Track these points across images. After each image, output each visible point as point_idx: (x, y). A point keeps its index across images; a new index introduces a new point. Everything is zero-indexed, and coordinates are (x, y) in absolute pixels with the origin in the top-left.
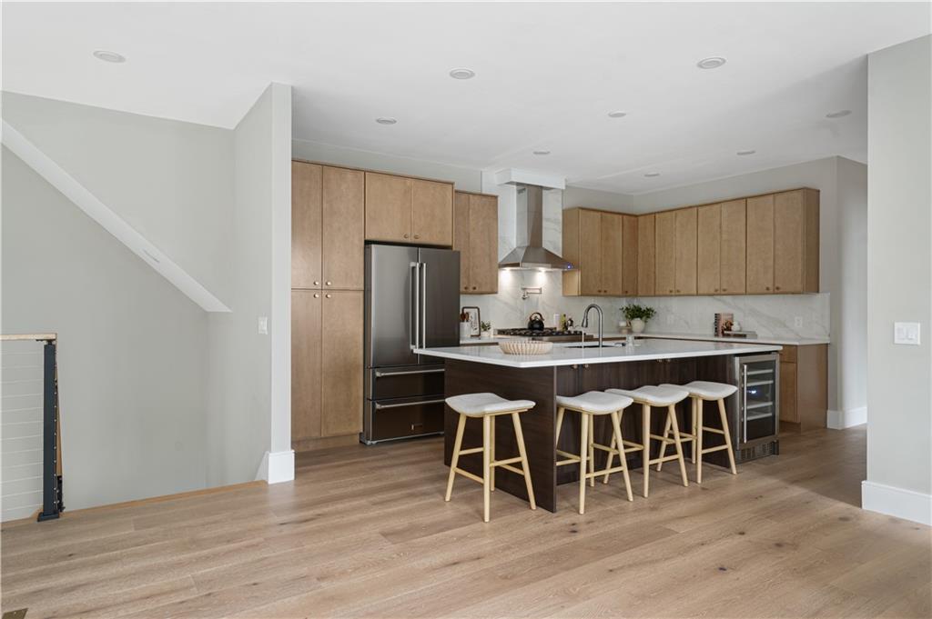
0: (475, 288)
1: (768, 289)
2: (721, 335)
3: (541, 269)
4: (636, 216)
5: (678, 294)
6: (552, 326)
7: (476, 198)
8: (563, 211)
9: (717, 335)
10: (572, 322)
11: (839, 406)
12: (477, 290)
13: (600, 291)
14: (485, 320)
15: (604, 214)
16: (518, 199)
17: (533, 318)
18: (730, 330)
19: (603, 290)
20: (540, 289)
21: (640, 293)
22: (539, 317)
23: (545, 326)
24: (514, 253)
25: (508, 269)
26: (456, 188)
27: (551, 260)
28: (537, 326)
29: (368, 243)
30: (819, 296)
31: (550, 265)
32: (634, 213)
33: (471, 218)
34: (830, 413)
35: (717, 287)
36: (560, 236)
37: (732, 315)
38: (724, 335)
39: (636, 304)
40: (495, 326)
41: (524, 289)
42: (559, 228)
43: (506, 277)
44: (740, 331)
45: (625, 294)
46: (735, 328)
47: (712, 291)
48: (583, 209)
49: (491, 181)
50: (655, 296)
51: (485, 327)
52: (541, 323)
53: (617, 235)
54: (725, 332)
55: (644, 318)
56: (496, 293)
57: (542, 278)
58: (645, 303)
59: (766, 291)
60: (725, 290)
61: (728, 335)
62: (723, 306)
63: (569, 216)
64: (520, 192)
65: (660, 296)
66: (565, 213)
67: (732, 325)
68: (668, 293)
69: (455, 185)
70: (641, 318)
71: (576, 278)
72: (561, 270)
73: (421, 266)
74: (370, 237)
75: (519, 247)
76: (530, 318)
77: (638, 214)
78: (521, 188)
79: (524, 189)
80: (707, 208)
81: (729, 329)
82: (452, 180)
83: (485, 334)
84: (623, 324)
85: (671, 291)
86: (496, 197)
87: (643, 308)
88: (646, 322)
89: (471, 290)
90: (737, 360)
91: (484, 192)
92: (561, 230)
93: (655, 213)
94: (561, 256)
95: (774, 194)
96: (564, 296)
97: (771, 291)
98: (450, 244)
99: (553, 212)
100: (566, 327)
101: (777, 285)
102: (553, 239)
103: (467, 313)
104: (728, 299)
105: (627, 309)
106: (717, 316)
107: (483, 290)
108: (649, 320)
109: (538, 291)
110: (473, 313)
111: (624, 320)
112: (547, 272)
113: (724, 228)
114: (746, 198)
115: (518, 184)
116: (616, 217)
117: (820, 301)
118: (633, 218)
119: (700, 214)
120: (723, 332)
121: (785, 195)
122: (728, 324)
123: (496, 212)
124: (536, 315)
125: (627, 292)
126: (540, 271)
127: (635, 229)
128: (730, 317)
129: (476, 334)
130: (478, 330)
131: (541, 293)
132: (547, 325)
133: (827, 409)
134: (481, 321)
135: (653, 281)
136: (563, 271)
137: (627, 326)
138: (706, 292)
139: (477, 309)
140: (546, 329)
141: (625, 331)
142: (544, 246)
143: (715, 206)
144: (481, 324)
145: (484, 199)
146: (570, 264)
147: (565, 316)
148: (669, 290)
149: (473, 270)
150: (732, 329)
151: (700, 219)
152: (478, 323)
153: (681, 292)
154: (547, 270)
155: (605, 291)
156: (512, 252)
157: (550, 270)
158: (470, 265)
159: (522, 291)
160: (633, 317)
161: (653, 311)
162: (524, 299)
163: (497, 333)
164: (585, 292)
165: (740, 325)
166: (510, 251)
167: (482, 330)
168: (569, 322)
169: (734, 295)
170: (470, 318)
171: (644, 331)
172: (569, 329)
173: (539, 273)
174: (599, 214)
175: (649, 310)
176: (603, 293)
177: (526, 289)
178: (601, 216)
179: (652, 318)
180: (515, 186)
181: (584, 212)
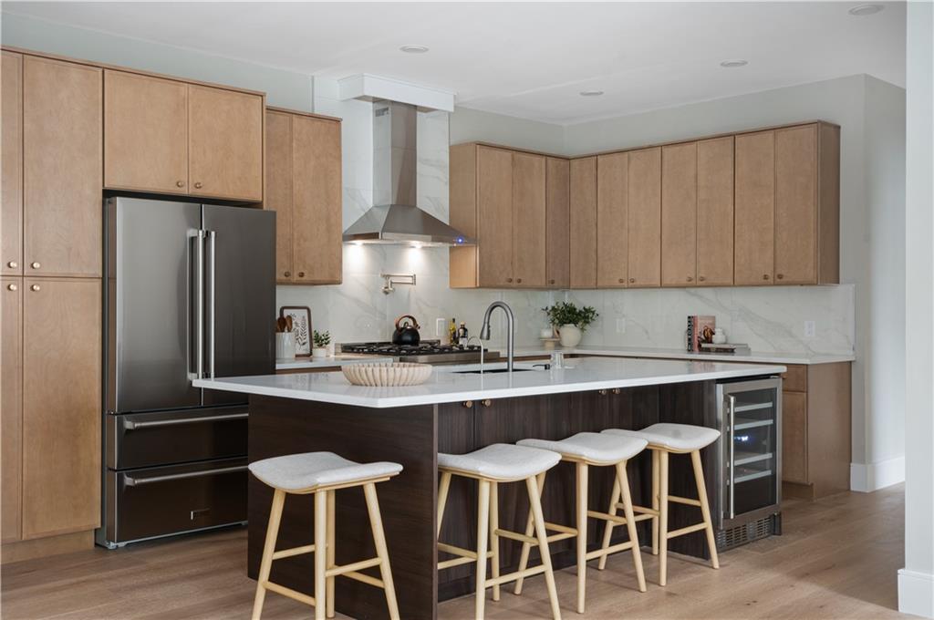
0: (302, 275)
1: (766, 277)
2: (697, 349)
3: (414, 243)
4: (568, 159)
5: (632, 285)
6: (434, 338)
7: (304, 121)
8: (451, 148)
9: (690, 350)
10: (465, 330)
11: (867, 458)
12: (305, 279)
13: (511, 281)
14: (320, 329)
15: (518, 156)
16: (376, 124)
17: (401, 325)
18: (711, 342)
19: (515, 278)
20: (414, 277)
21: (573, 284)
22: (411, 322)
23: (422, 338)
24: (368, 215)
25: (359, 242)
26: (269, 102)
27: (431, 228)
28: (408, 338)
29: (109, 194)
30: (840, 288)
31: (430, 237)
32: (564, 154)
33: (295, 155)
34: (855, 467)
35: (692, 275)
36: (445, 188)
37: (714, 318)
38: (702, 350)
39: (567, 301)
40: (339, 336)
41: (387, 277)
42: (445, 176)
43: (356, 257)
44: (725, 344)
45: (551, 285)
46: (718, 339)
47: (684, 281)
48: (481, 144)
49: (329, 95)
50: (596, 288)
51: (320, 341)
52: (414, 333)
53: (538, 188)
54: (703, 345)
55: (580, 323)
56: (339, 283)
57: (416, 257)
58: (580, 300)
59: (763, 281)
60: (702, 279)
61: (708, 350)
62: (700, 305)
63: (463, 157)
64: (378, 113)
65: (605, 288)
66: (454, 151)
67: (713, 333)
68: (617, 282)
69: (267, 98)
70: (575, 323)
71: (472, 258)
72: (447, 246)
73: (207, 235)
74: (115, 183)
75: (377, 207)
76: (397, 325)
77: (570, 156)
78: (381, 107)
79: (386, 109)
80: (677, 148)
81: (709, 340)
82: (261, 89)
83: (320, 353)
84: (547, 334)
85: (621, 282)
86: (338, 121)
87: (579, 308)
88: (582, 329)
89: (295, 278)
90: (720, 388)
91: (317, 112)
92: (447, 179)
93: (597, 155)
94: (447, 222)
95: (773, 129)
96: (451, 287)
97: (771, 280)
98: (260, 199)
99: (433, 148)
100: (455, 339)
101: (779, 271)
102: (434, 195)
103: (289, 317)
104: (708, 293)
105: (553, 308)
106: (691, 321)
107: (317, 278)
108: (587, 327)
109: (410, 280)
110: (299, 316)
111: (548, 328)
112: (424, 248)
113: (702, 181)
114: (734, 135)
115: (376, 100)
116: (537, 158)
117: (841, 294)
118: (563, 163)
119: (665, 158)
120: (699, 346)
121: (791, 131)
122: (708, 333)
123: (338, 146)
124: (407, 320)
125: (553, 282)
126: (413, 247)
127: (565, 181)
128: (711, 321)
129: (304, 353)
130: (308, 345)
131: (414, 283)
132: (424, 336)
133: (851, 461)
134: (313, 330)
135: (594, 265)
136: (450, 248)
137: (553, 337)
138: (674, 283)
139: (306, 311)
140: (424, 342)
141: (550, 345)
142: (418, 205)
143: (688, 147)
144: (314, 335)
145: (318, 123)
146: (461, 236)
147: (454, 320)
148: (619, 278)
149: (299, 245)
150: (713, 340)
151: (665, 167)
152: (308, 333)
153: (638, 283)
154: (425, 244)
155: (519, 281)
156: (366, 214)
157: (430, 245)
158: (293, 235)
159: (384, 279)
160: (562, 322)
161: (593, 313)
162: (386, 293)
163: (340, 350)
164: (486, 281)
165: (724, 333)
166: (363, 214)
167: (315, 345)
168: (461, 331)
169: (716, 286)
170: (294, 326)
171: (577, 346)
172: (460, 343)
173: (412, 250)
174: (508, 154)
175: (587, 311)
176: (515, 284)
177: (389, 276)
178: (513, 156)
179: (593, 323)
180: (371, 104)
181: (486, 150)
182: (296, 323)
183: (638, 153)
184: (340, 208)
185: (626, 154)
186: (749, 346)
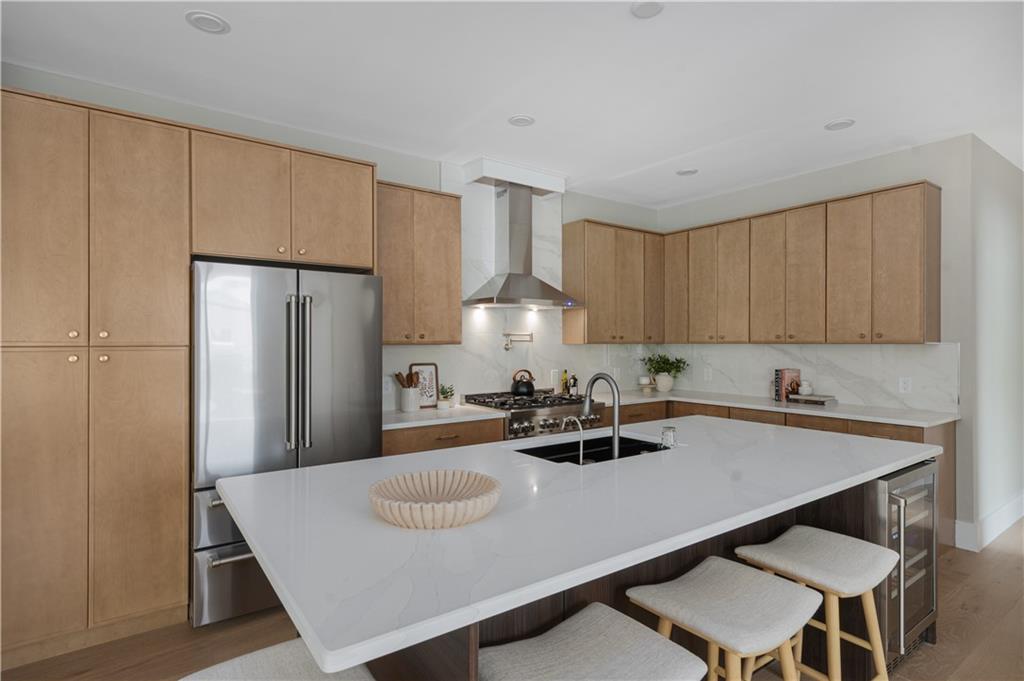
0: (422, 337)
1: (862, 336)
2: (784, 400)
3: (531, 306)
4: (662, 235)
5: (722, 340)
6: (548, 387)
7: (425, 197)
8: (563, 226)
9: (778, 397)
10: (575, 380)
11: (972, 515)
12: (426, 339)
13: (614, 338)
14: (445, 382)
15: (620, 231)
16: (497, 205)
17: (518, 378)
18: (797, 393)
19: (619, 334)
20: (531, 335)
21: (666, 339)
22: (527, 376)
23: (536, 388)
24: (491, 282)
25: (482, 306)
26: (379, 176)
27: (546, 292)
28: (524, 389)
29: (195, 258)
30: (942, 345)
31: (551, 301)
32: (658, 230)
33: (416, 228)
34: (960, 525)
35: (781, 332)
36: (560, 261)
37: (799, 371)
38: (790, 401)
39: (662, 354)
40: (461, 389)
41: (507, 335)
42: (558, 249)
43: (479, 318)
44: (811, 395)
45: (648, 340)
46: (805, 390)
47: (772, 337)
48: (588, 221)
49: (454, 176)
50: (688, 342)
51: (445, 393)
52: (529, 385)
53: (637, 258)
54: (791, 396)
55: (673, 372)
56: (460, 343)
57: (533, 318)
58: (673, 352)
59: (859, 340)
60: (791, 337)
61: (796, 401)
62: (786, 359)
63: (573, 234)
64: (499, 195)
65: (693, 343)
66: (567, 229)
67: (798, 385)
68: (707, 338)
69: (378, 170)
70: (669, 372)
71: (581, 319)
72: (561, 308)
75: (496, 275)
76: (514, 379)
77: (664, 232)
78: (500, 189)
79: (505, 191)
80: (765, 219)
82: (370, 160)
83: (443, 404)
84: (645, 381)
85: (711, 338)
86: (458, 198)
87: (672, 359)
88: (675, 377)
89: (417, 338)
90: (883, 485)
91: (445, 190)
92: (560, 252)
93: (688, 231)
94: (560, 289)
95: (872, 193)
96: (565, 344)
97: (868, 339)
98: (371, 266)
99: (548, 224)
100: (567, 388)
101: (876, 331)
102: (548, 265)
103: (417, 373)
104: (793, 349)
105: (650, 359)
106: (779, 374)
107: (438, 339)
108: (679, 375)
109: (528, 338)
110: (426, 373)
111: (646, 376)
112: (539, 311)
113: (791, 247)
114: (826, 203)
115: (498, 183)
116: (637, 234)
117: (947, 352)
118: (658, 238)
119: (753, 228)
120: (787, 397)
121: (893, 193)
122: (794, 385)
123: (458, 220)
124: (523, 373)
125: (650, 338)
126: (531, 310)
127: (660, 252)
128: (795, 374)
129: (431, 404)
130: (435, 397)
131: (531, 341)
132: (537, 386)
133: (955, 518)
134: (440, 382)
135: (686, 323)
136: (564, 310)
137: (651, 384)
138: (763, 339)
139: (434, 367)
140: (539, 391)
141: (647, 390)
142: (533, 274)
143: (777, 217)
144: (440, 388)
145: (439, 200)
146: (571, 300)
147: (566, 371)
148: (710, 334)
149: (420, 309)
150: (800, 392)
151: (753, 236)
152: (435, 386)
153: (726, 339)
154: (541, 308)
155: (622, 338)
156: (489, 282)
157: (545, 308)
158: (413, 300)
159: (504, 338)
160: (658, 371)
161: (684, 363)
162: (507, 349)
163: (464, 400)
164: (594, 338)
165: (810, 386)
166: (485, 282)
167: (441, 397)
168: (572, 381)
169: (803, 343)
170: (421, 380)
171: (672, 390)
172: (571, 392)
173: (531, 313)
174: (612, 230)
175: (679, 361)
176: (618, 339)
177: (509, 335)
178: (616, 233)
179: (683, 372)
180: (493, 188)
181: (592, 226)
182: (424, 378)
183: (727, 226)
184: (460, 276)
185: (715, 228)
186: (836, 398)
